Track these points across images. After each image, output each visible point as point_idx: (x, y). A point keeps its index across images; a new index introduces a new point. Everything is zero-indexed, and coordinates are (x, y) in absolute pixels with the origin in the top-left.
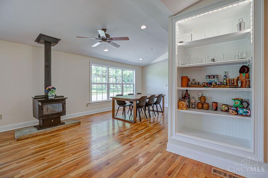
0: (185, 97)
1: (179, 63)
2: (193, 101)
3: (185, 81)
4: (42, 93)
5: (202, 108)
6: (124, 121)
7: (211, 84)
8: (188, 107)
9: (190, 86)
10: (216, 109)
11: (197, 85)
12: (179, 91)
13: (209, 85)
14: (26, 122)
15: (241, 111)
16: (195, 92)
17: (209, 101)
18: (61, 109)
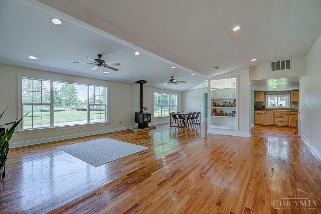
0: (214, 110)
1: (212, 97)
2: (217, 113)
3: (214, 104)
4: (139, 110)
5: (221, 115)
6: (178, 127)
7: (224, 105)
8: (216, 115)
9: (216, 107)
10: (226, 116)
11: (220, 106)
12: (212, 108)
13: (224, 106)
14: (127, 127)
15: (233, 115)
16: (218, 109)
17: (224, 113)
18: (149, 120)
